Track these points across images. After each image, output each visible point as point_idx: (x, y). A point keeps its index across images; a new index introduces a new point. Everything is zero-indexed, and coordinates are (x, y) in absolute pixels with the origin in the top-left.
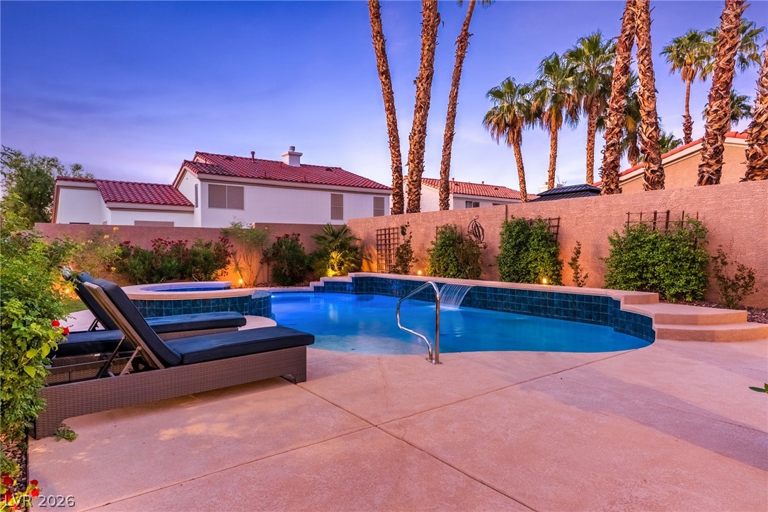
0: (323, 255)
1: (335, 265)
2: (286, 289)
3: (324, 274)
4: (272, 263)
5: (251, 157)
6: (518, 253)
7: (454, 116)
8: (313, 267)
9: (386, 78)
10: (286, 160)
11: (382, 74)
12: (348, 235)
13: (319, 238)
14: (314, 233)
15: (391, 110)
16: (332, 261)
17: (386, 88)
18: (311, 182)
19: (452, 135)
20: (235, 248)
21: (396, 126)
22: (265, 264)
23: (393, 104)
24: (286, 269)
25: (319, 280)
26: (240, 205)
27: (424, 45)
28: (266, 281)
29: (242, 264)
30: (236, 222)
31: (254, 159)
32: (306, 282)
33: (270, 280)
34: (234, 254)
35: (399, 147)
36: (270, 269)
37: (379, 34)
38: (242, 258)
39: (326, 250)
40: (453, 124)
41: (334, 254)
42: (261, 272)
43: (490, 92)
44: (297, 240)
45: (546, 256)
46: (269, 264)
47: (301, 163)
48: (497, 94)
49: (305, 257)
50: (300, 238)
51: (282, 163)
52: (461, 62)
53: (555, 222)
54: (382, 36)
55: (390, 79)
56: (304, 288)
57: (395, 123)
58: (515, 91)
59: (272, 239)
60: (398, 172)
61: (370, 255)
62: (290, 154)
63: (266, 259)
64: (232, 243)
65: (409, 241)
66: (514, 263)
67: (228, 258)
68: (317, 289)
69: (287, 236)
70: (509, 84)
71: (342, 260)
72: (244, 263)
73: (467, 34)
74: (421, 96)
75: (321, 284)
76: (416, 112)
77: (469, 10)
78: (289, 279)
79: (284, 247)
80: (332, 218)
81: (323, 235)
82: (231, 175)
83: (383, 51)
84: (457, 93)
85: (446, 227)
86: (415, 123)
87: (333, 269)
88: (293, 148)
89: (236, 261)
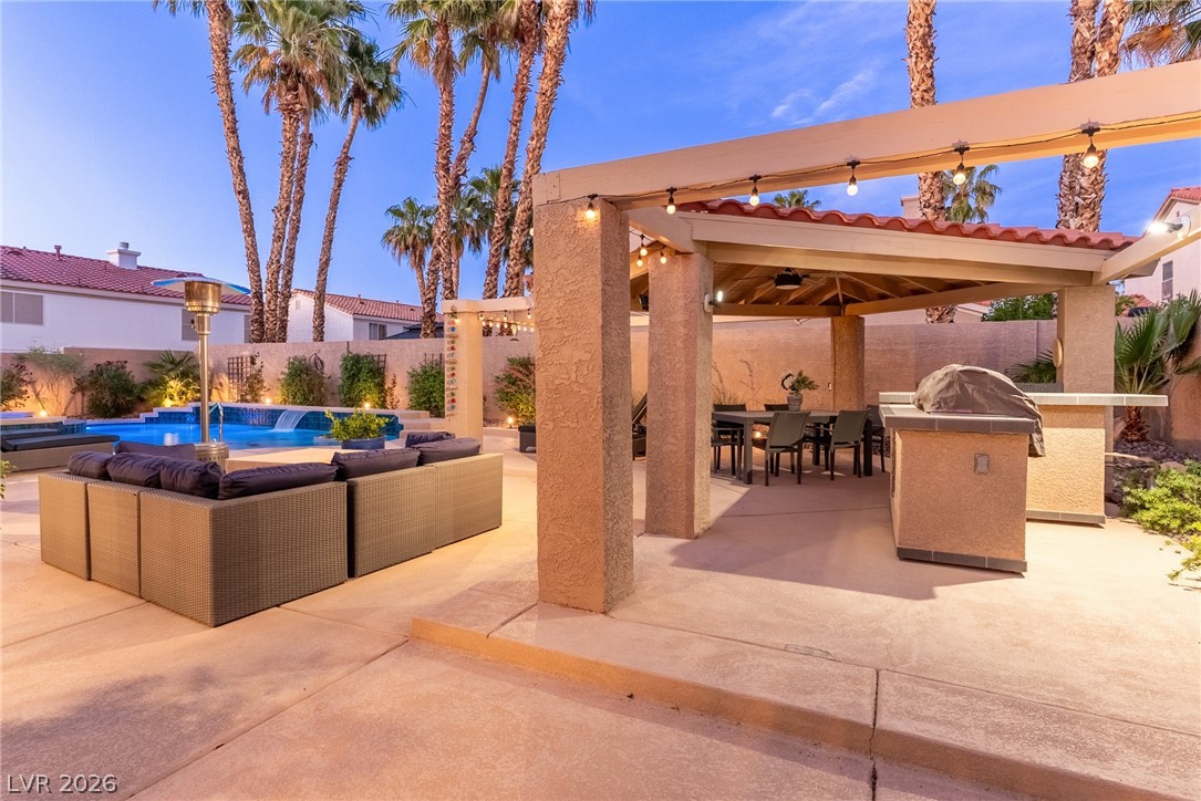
0: (158, 384)
1: (175, 395)
2: (107, 421)
3: (158, 404)
4: (88, 393)
5: (55, 251)
6: (352, 383)
7: (331, 241)
8: (145, 397)
9: (244, 198)
10: (115, 260)
11: (239, 193)
12: (191, 363)
13: (153, 366)
14: (149, 359)
15: (250, 232)
16: (171, 390)
17: (244, 208)
18: (152, 294)
19: (328, 260)
20: (34, 377)
21: (255, 250)
22: (79, 394)
23: (252, 226)
24: (107, 398)
25: (152, 411)
26: (38, 319)
27: (283, 176)
28: (79, 413)
29: (45, 393)
30: (37, 346)
31: (60, 256)
32: (136, 413)
33: (85, 412)
34: (32, 383)
35: (259, 271)
36: (85, 399)
37: (237, 151)
38: (45, 387)
39: (163, 379)
40: (329, 249)
41: (172, 383)
42: (73, 403)
43: (389, 210)
44: (123, 367)
45: (372, 385)
46: (83, 395)
47: (138, 264)
48: (396, 212)
49: (134, 386)
50: (126, 365)
51: (107, 262)
52: (339, 186)
53: (382, 358)
54: (239, 153)
55: (248, 199)
56: (133, 420)
57: (254, 245)
58: (417, 212)
59: (89, 365)
60: (257, 297)
61: (221, 384)
62: (120, 252)
63: (80, 387)
64: (31, 370)
65: (260, 371)
66: (349, 392)
67: (24, 388)
68: (149, 421)
69: (109, 363)
70: (410, 204)
71: (184, 389)
72: (47, 392)
73: (347, 157)
74: (279, 226)
75: (155, 414)
76: (274, 241)
77: (350, 132)
78: (113, 411)
79: (105, 375)
80: (183, 339)
81: (160, 362)
82: (21, 280)
83: (241, 169)
84: (334, 217)
85: (295, 358)
86: (273, 252)
87: (171, 399)
88: (127, 245)
89: (35, 390)
